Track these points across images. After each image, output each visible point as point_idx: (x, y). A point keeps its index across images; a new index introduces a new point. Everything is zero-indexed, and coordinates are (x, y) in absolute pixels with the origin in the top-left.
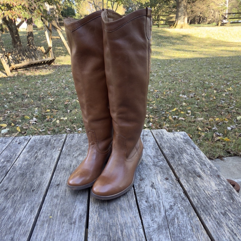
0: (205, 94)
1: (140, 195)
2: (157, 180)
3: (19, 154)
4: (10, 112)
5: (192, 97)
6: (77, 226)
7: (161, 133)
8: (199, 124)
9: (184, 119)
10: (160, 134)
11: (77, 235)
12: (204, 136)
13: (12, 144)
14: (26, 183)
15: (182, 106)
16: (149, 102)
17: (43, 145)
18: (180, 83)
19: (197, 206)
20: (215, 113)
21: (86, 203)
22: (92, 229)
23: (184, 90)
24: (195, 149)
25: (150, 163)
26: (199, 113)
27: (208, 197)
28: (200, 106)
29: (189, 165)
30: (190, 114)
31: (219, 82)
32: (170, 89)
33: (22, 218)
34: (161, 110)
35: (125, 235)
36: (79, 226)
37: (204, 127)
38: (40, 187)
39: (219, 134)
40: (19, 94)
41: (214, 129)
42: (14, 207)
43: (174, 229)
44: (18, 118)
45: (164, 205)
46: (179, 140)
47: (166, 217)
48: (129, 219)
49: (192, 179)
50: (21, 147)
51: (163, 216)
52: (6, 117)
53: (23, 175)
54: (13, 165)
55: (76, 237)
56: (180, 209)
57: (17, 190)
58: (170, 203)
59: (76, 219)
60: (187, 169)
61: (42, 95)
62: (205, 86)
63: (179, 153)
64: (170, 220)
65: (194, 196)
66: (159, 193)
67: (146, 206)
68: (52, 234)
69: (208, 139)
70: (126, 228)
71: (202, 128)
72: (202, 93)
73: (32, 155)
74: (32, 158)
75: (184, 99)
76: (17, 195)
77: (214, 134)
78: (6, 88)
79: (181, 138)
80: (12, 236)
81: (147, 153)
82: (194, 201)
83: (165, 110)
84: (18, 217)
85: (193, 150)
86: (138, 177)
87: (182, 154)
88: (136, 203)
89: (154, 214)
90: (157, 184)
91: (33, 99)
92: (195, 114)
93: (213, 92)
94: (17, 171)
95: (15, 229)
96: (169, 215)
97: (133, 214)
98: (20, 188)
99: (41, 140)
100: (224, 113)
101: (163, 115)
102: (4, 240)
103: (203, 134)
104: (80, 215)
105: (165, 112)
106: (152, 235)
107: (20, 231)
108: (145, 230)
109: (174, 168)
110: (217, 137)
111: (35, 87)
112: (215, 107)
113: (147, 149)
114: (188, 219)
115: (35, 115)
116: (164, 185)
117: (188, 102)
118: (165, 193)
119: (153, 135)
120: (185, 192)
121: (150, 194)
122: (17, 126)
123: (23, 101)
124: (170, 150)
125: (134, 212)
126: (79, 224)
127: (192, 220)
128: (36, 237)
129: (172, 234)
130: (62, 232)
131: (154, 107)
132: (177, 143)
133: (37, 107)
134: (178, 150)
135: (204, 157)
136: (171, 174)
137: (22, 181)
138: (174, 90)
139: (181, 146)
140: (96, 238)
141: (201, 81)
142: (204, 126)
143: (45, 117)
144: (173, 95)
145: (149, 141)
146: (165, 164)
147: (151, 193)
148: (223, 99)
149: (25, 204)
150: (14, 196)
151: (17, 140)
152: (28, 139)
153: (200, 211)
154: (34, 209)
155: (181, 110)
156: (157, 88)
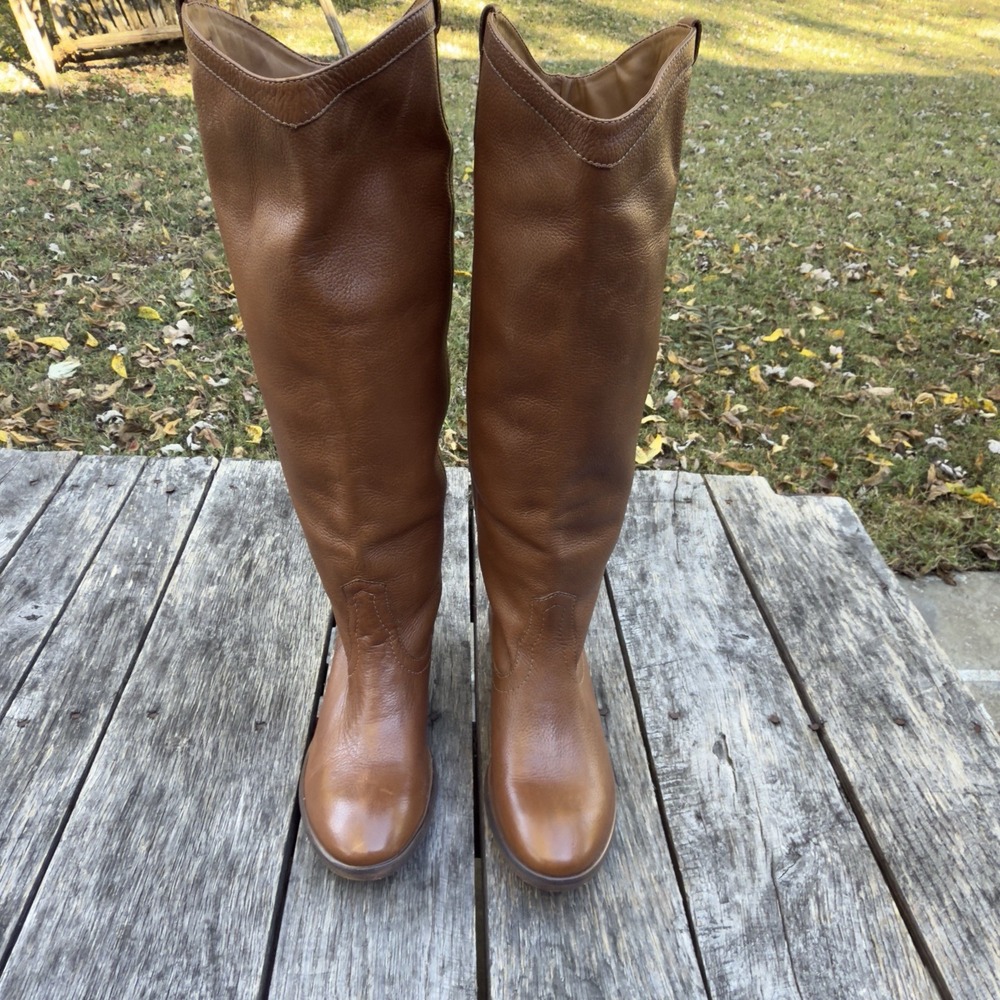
0: (911, 268)
1: (673, 785)
2: (736, 725)
3: (177, 544)
4: (76, 281)
5: (852, 280)
6: (444, 897)
7: (748, 497)
8: (874, 415)
9: (810, 385)
10: (745, 501)
11: (447, 937)
12: (888, 471)
13: (142, 492)
14: (224, 688)
15: (807, 322)
16: (668, 289)
17: (269, 508)
18: (806, 204)
19: (890, 856)
20: (946, 367)
21: (471, 802)
22: (504, 917)
23: (819, 242)
24: (885, 588)
25: (706, 642)
26: (877, 362)
27: (936, 818)
28: (885, 328)
29: (862, 666)
30: (838, 365)
31: (978, 213)
32: (760, 230)
33: (235, 843)
34: (720, 331)
35: (625, 954)
36: (451, 898)
37: (890, 430)
38: (285, 713)
39: (949, 469)
40: (106, 193)
41: (934, 446)
42: (197, 792)
43: (805, 947)
44: (112, 312)
45: (768, 838)
46: (821, 539)
47: (776, 890)
48: (637, 886)
49: (872, 731)
50: (182, 514)
51: (763, 884)
52: (59, 301)
53: (208, 648)
54: (165, 600)
55: (447, 943)
56: (829, 860)
57: (195, 719)
58: (789, 830)
59: (438, 866)
60: (855, 686)
61: (206, 209)
62: (914, 227)
63: (821, 602)
64: (792, 907)
65: (881, 810)
66: (745, 784)
67: (700, 838)
68: (356, 925)
69: (904, 489)
70: (629, 926)
71: (885, 436)
72: (900, 265)
73: (231, 556)
74: (236, 573)
75: (820, 288)
76: (201, 739)
77: (932, 467)
78: (46, 155)
79: (831, 531)
80: (210, 915)
81: (692, 591)
82: (881, 834)
83: (735, 337)
84: (219, 838)
85: (880, 594)
86: (662, 704)
87: (833, 608)
88: (659, 820)
89: (732, 876)
90: (737, 741)
91: (166, 225)
92: (861, 363)
93: (947, 262)
94: (181, 629)
95: (214, 888)
96: (788, 884)
97: (652, 868)
98: (208, 709)
99: (258, 486)
100: (982, 370)
101: (725, 357)
102: (184, 931)
103: (885, 465)
104: (453, 854)
105: (735, 347)
106: (725, 963)
107: (234, 899)
108: (700, 939)
109: (802, 673)
110: (940, 482)
111: (173, 165)
112: (946, 338)
113: (693, 570)
114: (857, 906)
115: (182, 304)
116: (768, 750)
117: (835, 303)
118: (769, 786)
119: (714, 503)
120: (846, 789)
121: (711, 785)
122: (114, 353)
123: (123, 227)
124: (787, 583)
125: (653, 858)
126: (453, 892)
127: (873, 911)
128: (300, 930)
129: (800, 966)
130: (390, 917)
131: (688, 317)
132: (815, 551)
133: (188, 265)
134: (817, 586)
135: (922, 632)
136: (791, 700)
137: (210, 676)
138: (776, 238)
139: (831, 568)
140: (519, 955)
141: (899, 203)
142: (892, 427)
143: (224, 319)
144: (772, 261)
145: (700, 532)
146: (768, 649)
147: (715, 782)
148: (984, 302)
149: (237, 784)
150: (190, 741)
151: (158, 474)
152: (202, 472)
153: (904, 879)
154: (274, 808)
155: (805, 343)
156: (704, 219)
